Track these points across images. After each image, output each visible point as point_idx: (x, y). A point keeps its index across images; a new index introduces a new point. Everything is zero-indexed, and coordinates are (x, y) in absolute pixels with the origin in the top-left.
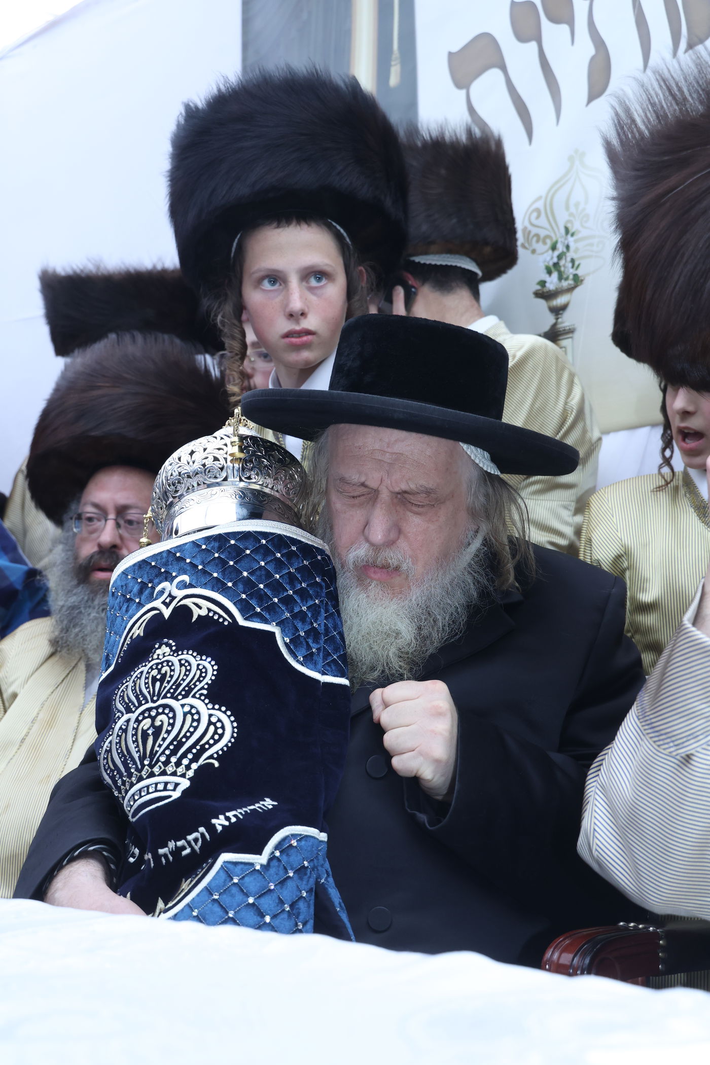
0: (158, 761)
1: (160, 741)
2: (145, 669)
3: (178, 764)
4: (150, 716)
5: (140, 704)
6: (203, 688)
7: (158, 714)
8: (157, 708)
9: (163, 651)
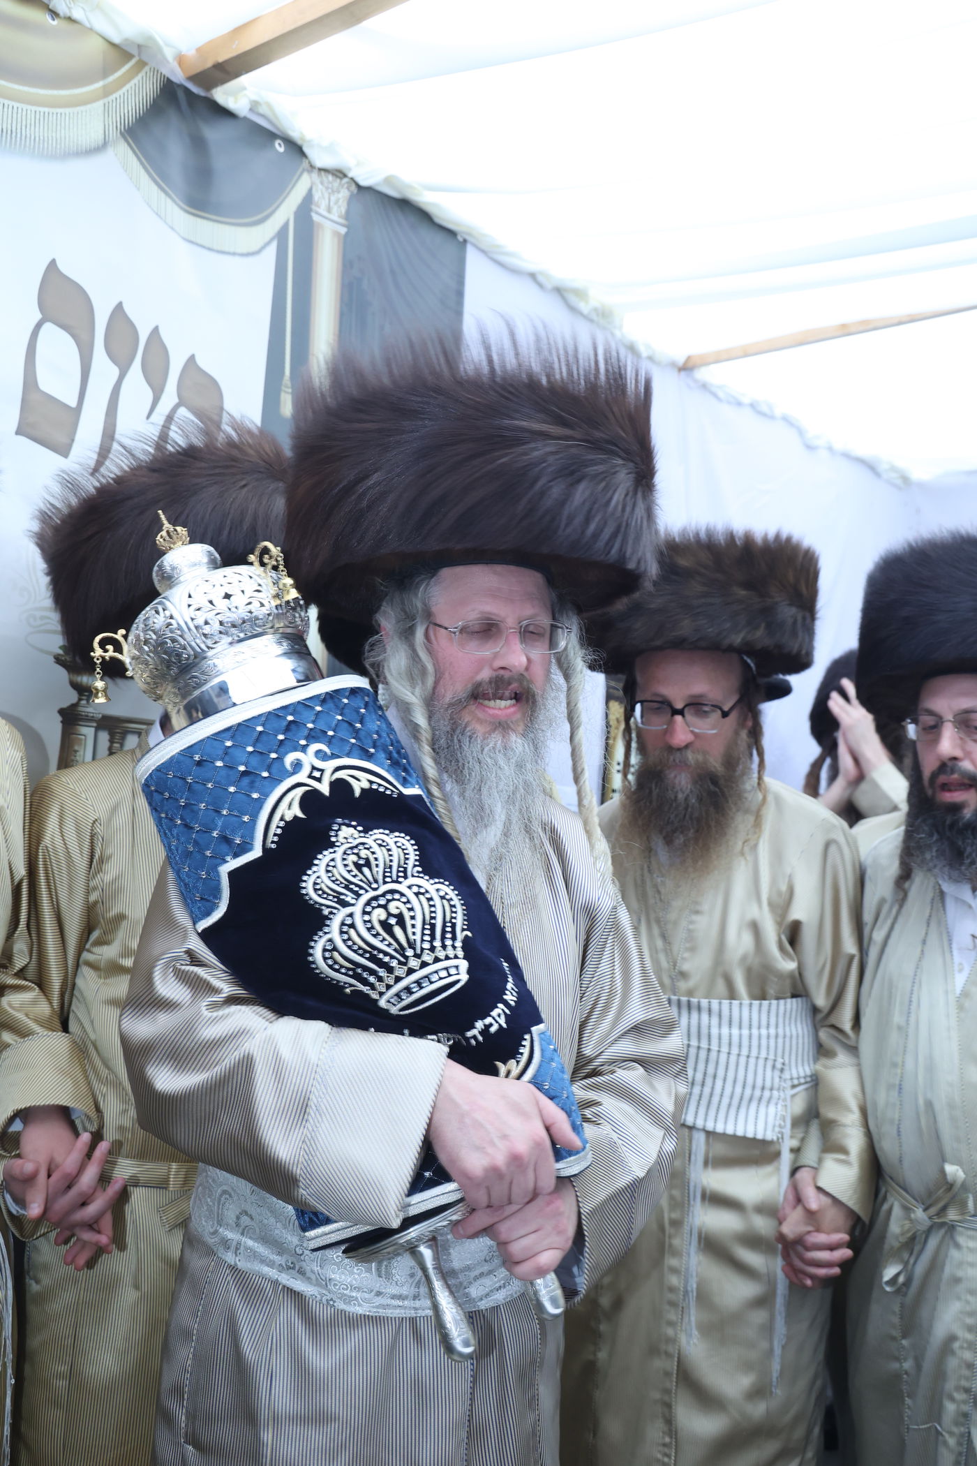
0: (422, 949)
1: (410, 930)
2: (338, 856)
3: (444, 947)
4: (380, 906)
5: (358, 895)
6: (415, 866)
7: (389, 901)
8: (383, 895)
9: (346, 834)
